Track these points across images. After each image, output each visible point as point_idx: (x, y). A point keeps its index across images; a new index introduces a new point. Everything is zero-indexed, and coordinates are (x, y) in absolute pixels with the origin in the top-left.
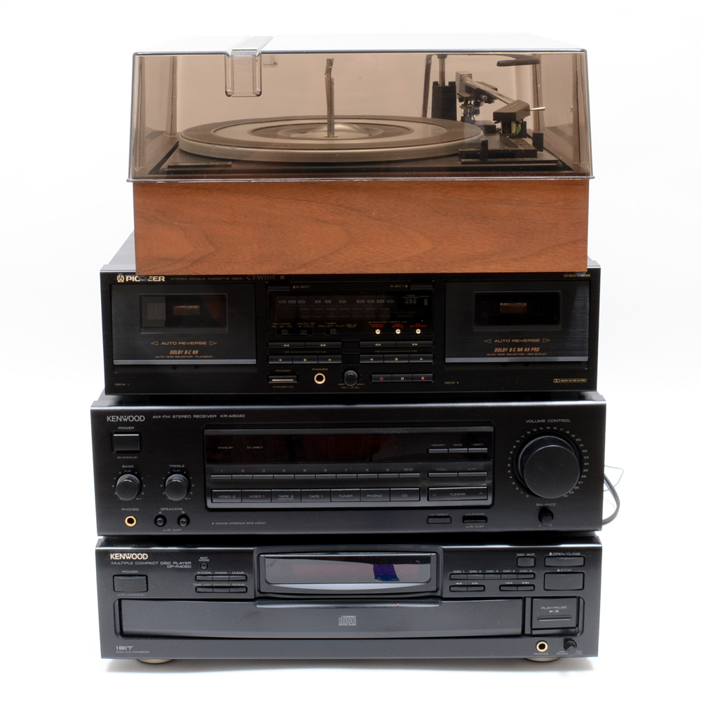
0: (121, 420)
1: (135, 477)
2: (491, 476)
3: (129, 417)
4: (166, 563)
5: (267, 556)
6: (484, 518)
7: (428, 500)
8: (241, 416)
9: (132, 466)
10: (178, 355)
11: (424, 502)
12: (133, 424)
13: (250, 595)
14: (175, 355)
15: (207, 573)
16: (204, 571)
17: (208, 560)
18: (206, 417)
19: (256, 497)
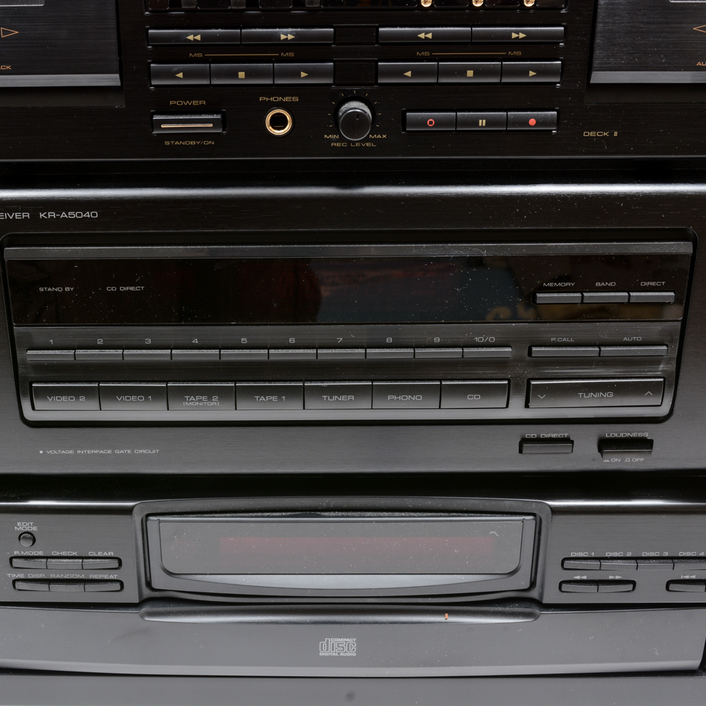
2: (675, 355)
5: (161, 518)
6: (645, 444)
7: (527, 406)
8: (88, 215)
11: (517, 410)
13: (131, 595)
15: (34, 554)
16: (27, 549)
17: (34, 529)
18: (4, 217)
19: (133, 398)
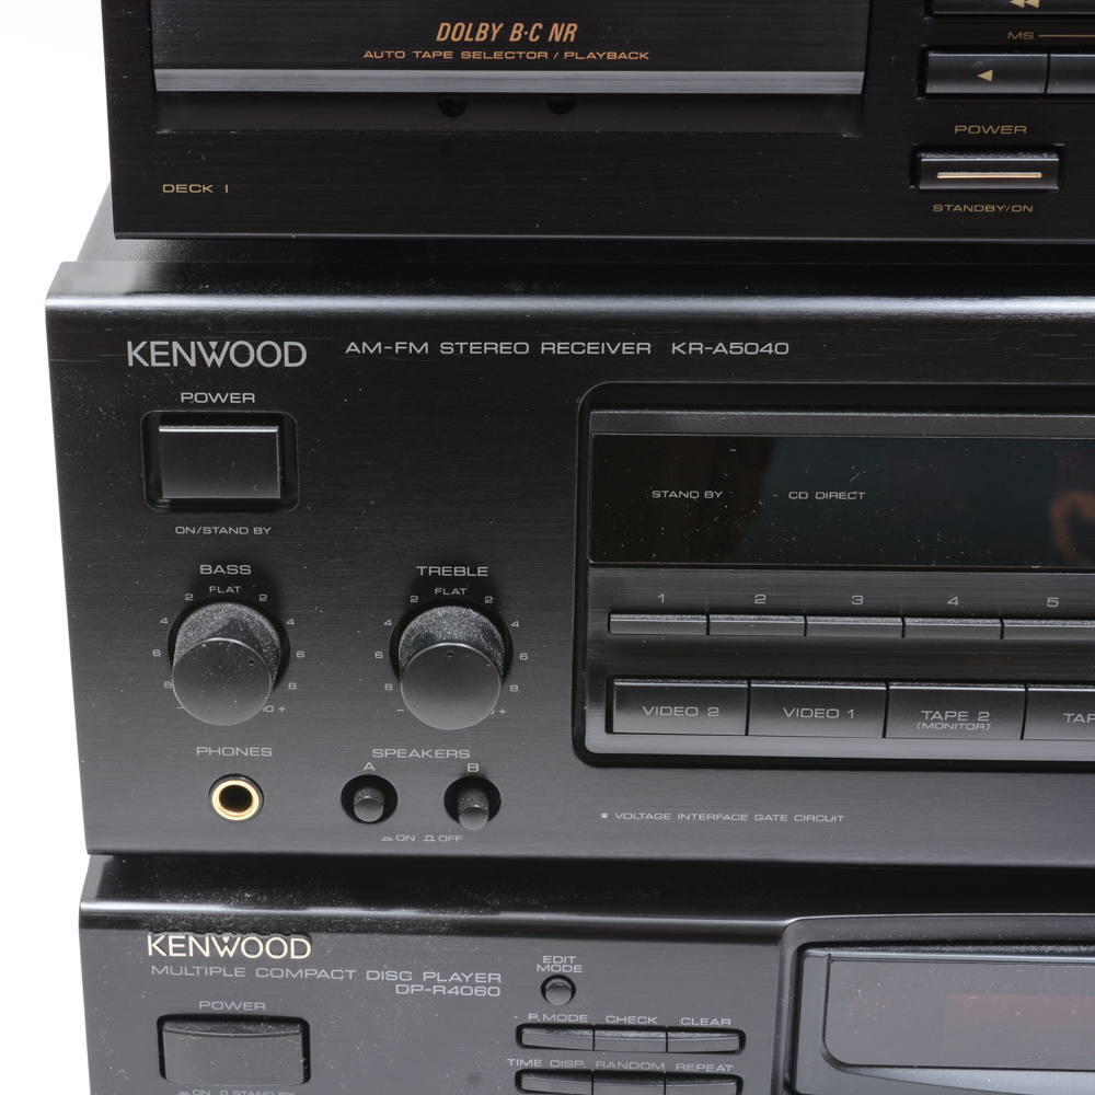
0: (192, 362)
1: (259, 618)
3: (230, 348)
4: (391, 975)
5: (835, 953)
8: (769, 348)
9: (246, 570)
10: (473, 46)
12: (254, 378)
14: (463, 45)
15: (568, 1019)
16: (558, 1010)
17: (577, 969)
18: (600, 350)
19: (817, 713)
